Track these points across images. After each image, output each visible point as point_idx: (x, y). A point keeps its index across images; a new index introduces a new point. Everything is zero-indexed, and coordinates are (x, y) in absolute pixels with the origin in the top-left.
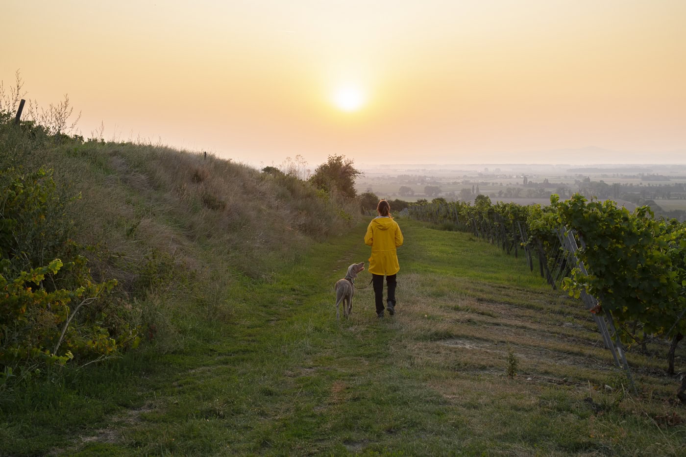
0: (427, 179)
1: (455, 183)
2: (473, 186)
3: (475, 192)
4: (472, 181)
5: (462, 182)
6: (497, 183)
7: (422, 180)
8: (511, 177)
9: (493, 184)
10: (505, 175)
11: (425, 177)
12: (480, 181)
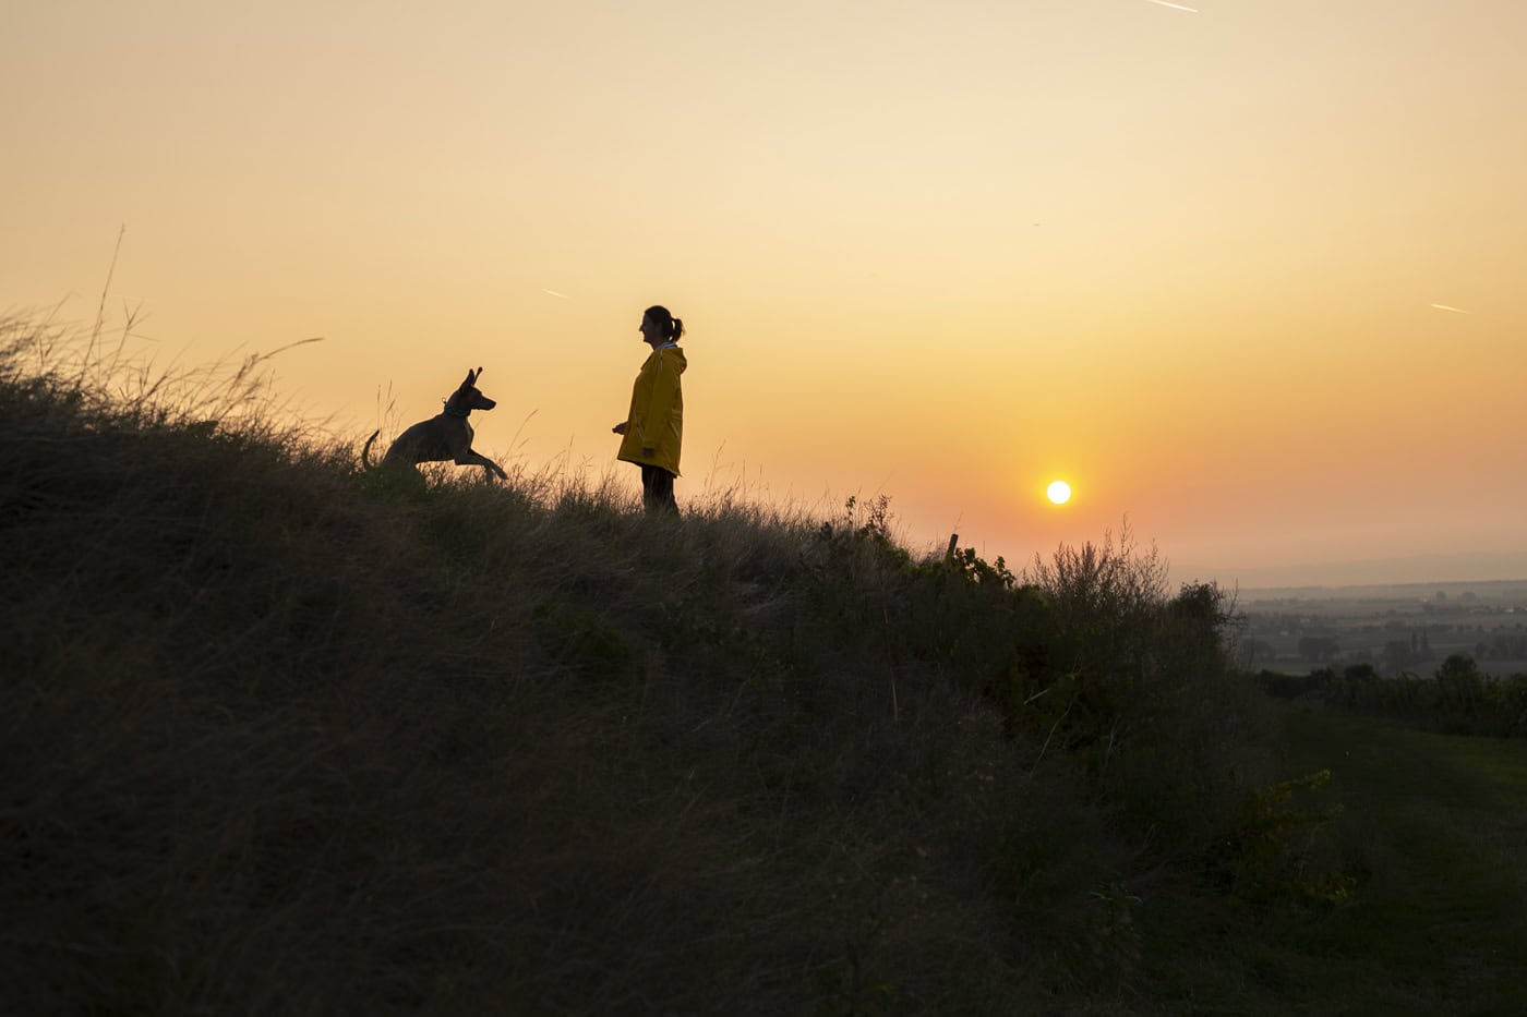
0: (1302, 621)
1: (1368, 629)
2: (1414, 637)
3: (1419, 647)
4: (1408, 623)
5: (1387, 627)
6: (1469, 627)
7: (1290, 622)
8: (1500, 611)
9: (1460, 628)
10: (1487, 608)
11: (1298, 617)
12: (1429, 622)
